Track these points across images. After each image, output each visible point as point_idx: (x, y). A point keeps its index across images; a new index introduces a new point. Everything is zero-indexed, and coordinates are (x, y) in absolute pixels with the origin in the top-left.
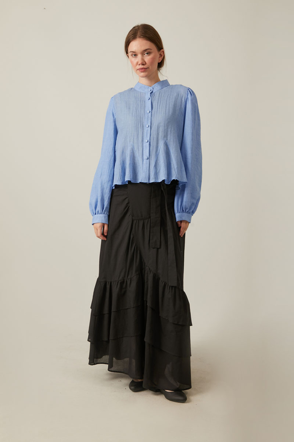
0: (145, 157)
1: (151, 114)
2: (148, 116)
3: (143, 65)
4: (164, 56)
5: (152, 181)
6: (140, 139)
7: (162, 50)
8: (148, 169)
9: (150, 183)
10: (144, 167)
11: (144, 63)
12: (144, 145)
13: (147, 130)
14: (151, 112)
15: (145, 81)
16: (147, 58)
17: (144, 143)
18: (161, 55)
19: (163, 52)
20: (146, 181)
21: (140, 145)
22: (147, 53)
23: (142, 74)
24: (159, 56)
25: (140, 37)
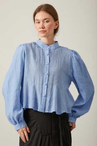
0: (43, 95)
1: (49, 66)
2: (47, 67)
3: (43, 28)
4: (59, 26)
5: (47, 111)
6: (41, 82)
7: (57, 21)
8: (45, 103)
9: (45, 113)
10: (42, 101)
11: (44, 27)
12: (43, 86)
13: (46, 77)
14: (49, 64)
15: (44, 40)
16: (46, 25)
17: (44, 85)
18: (56, 24)
19: (58, 22)
20: (43, 111)
21: (41, 86)
22: (47, 22)
23: (42, 35)
24: (55, 24)
25: (42, 11)
